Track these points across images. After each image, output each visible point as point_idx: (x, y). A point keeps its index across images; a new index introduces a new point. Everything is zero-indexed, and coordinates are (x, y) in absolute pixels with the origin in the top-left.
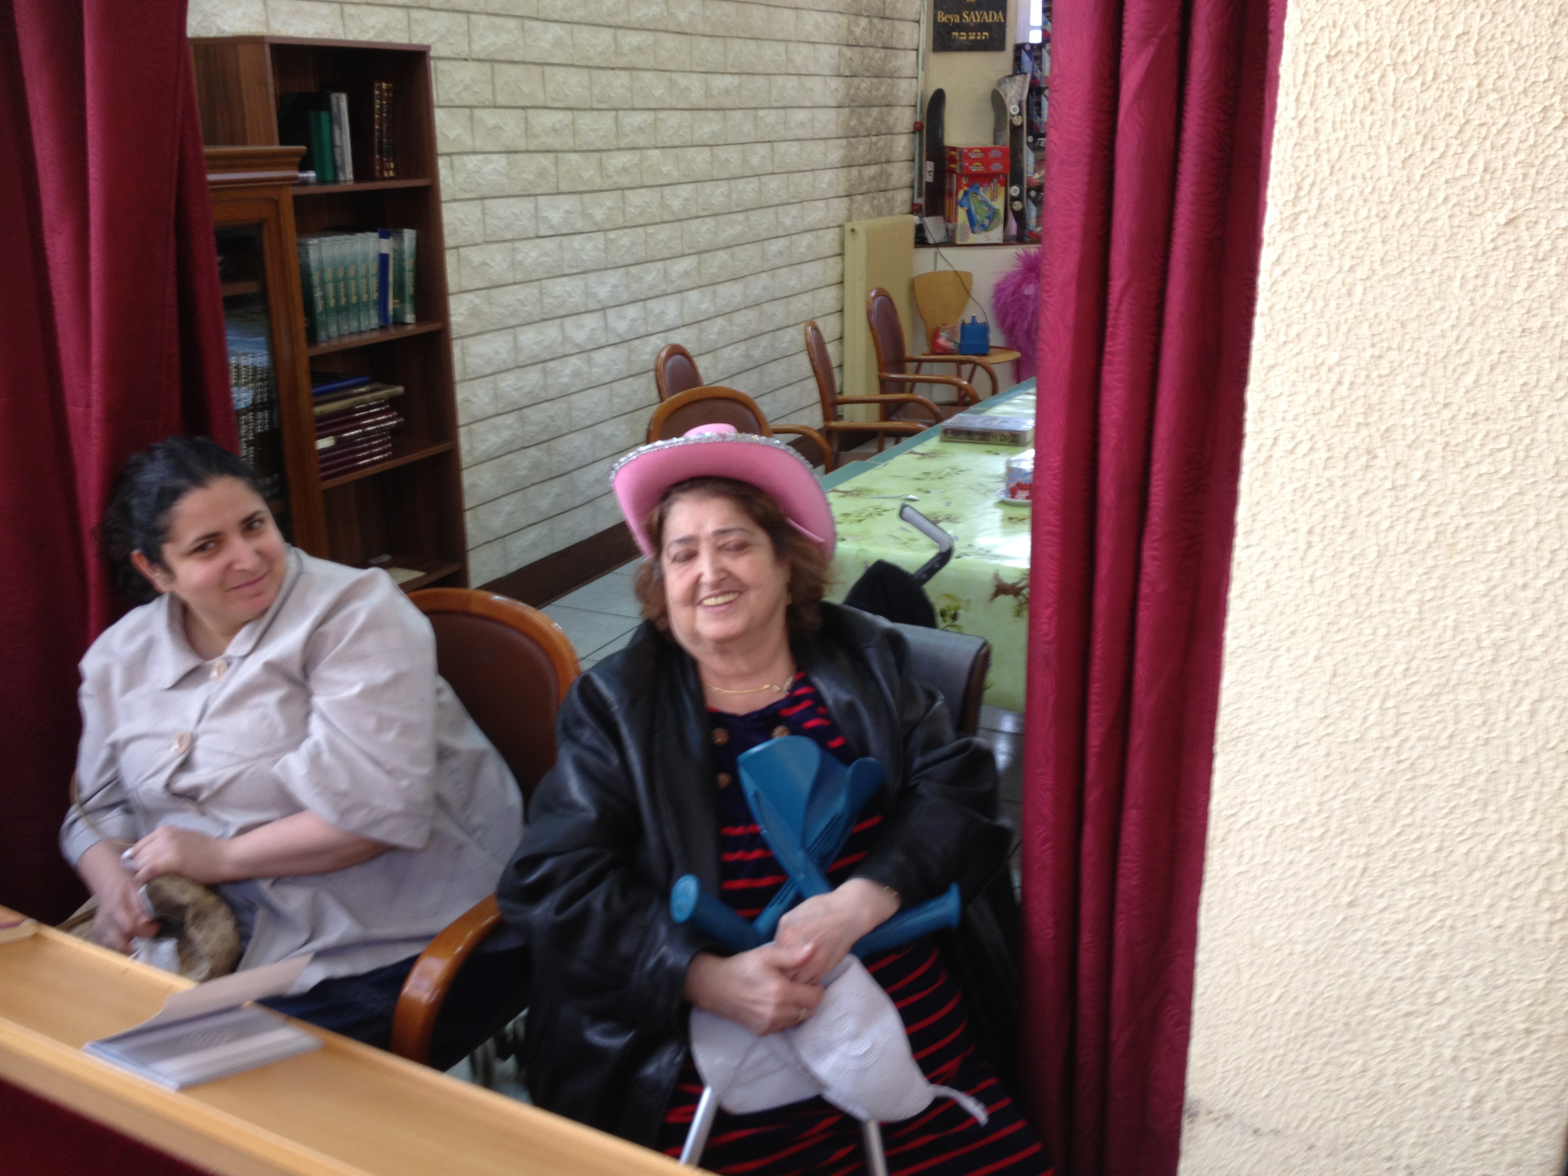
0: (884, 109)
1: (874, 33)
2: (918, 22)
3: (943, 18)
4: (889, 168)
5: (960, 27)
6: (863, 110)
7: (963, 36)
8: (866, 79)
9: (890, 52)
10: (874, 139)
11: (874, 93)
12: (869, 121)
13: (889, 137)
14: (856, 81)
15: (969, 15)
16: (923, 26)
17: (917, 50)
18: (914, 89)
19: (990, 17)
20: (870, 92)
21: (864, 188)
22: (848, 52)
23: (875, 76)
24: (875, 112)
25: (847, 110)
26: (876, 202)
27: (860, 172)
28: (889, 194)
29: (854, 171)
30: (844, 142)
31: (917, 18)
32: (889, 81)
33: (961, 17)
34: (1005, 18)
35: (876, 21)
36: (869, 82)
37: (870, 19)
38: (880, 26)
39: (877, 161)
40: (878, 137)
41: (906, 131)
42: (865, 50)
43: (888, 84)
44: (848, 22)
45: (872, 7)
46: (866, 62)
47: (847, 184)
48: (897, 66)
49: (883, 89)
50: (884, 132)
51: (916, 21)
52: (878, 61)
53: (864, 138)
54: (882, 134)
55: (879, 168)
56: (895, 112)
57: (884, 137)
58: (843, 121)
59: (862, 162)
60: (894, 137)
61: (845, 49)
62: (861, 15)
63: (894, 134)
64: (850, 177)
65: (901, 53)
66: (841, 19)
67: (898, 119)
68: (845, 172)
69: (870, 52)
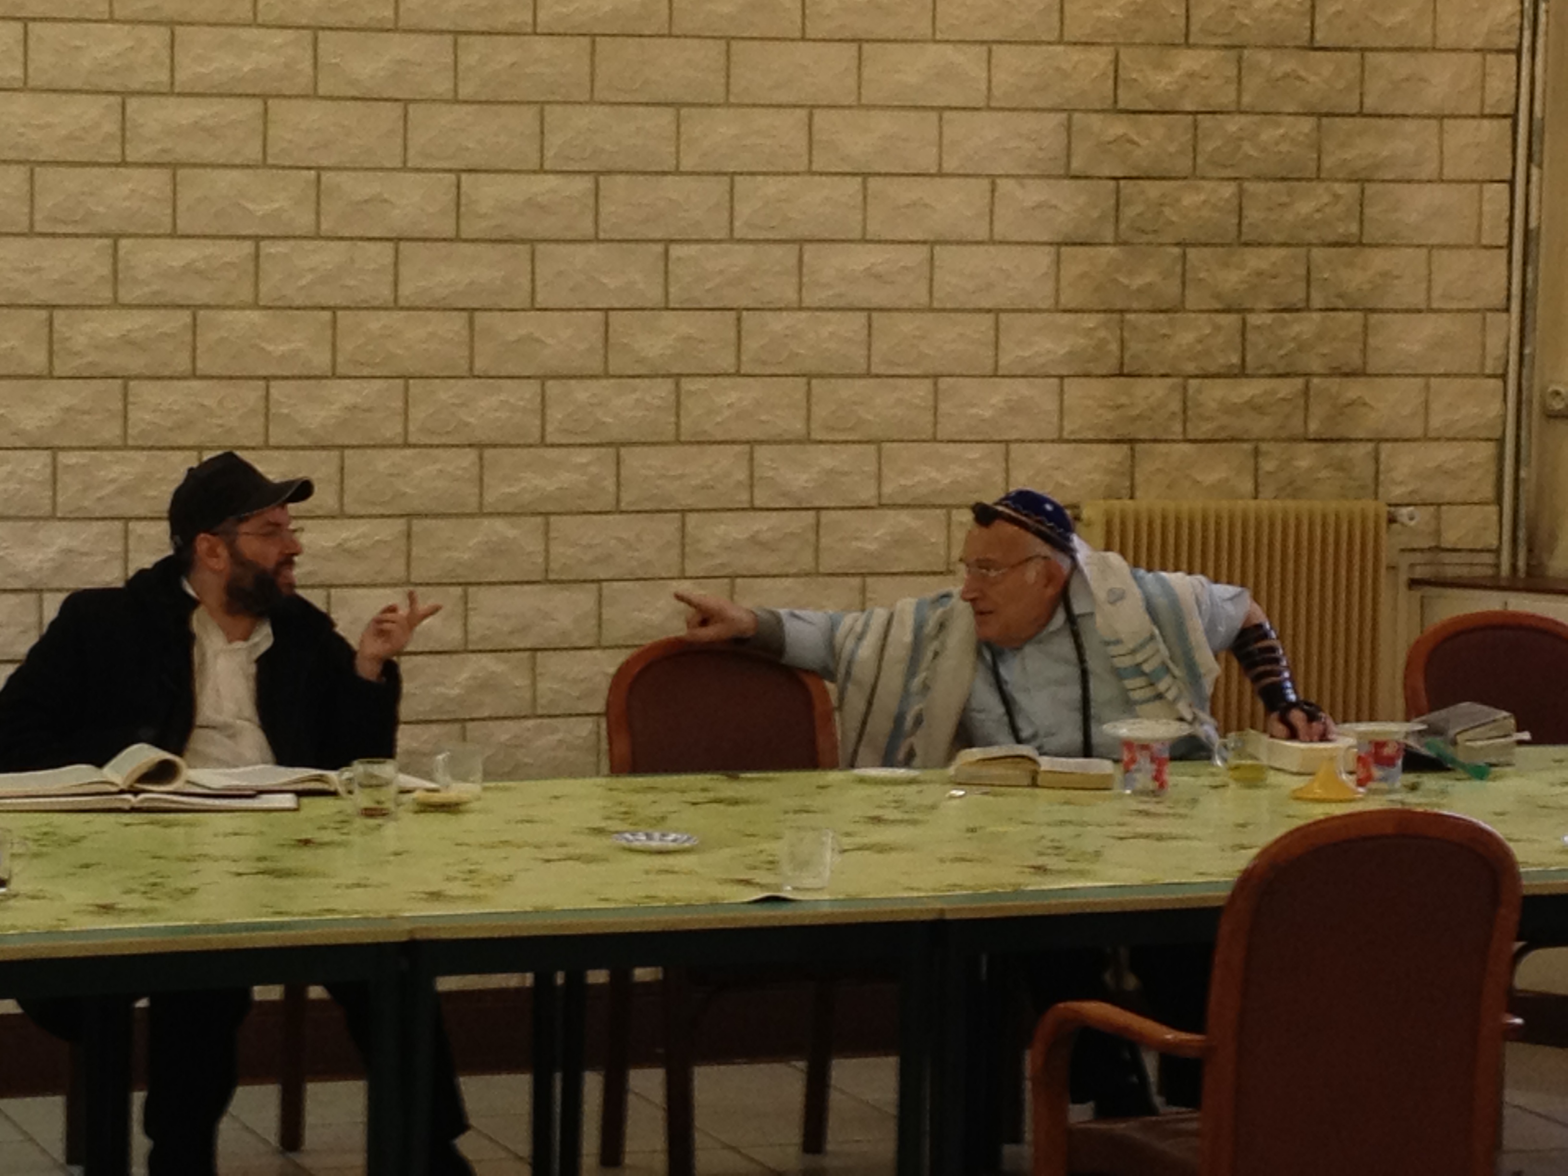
1: (1257, 82)
2: (1517, 51)
6: (1197, 254)
8: (1211, 185)
9: (1349, 123)
10: (1262, 319)
12: (1234, 280)
13: (1345, 316)
16: (1533, 64)
17: (1513, 117)
18: (1494, 208)
21: (1207, 429)
23: (1259, 178)
25: (1112, 251)
26: (1269, 465)
27: (1181, 389)
29: (1149, 392)
30: (1094, 321)
31: (1507, 42)
32: (1346, 189)
35: (1266, 58)
36: (1228, 190)
37: (1233, 54)
38: (1288, 64)
39: (1280, 370)
40: (1286, 316)
41: (1454, 305)
42: (1206, 122)
43: (1337, 197)
44: (1116, 61)
45: (1242, 25)
46: (1208, 146)
47: (1110, 416)
48: (1385, 153)
49: (1304, 207)
50: (1317, 301)
51: (1506, 51)
52: (1277, 144)
53: (1206, 315)
54: (1308, 309)
55: (1287, 388)
56: (1379, 260)
57: (1316, 316)
58: (1084, 275)
59: (1190, 367)
60: (1374, 318)
61: (1096, 120)
62: (1188, 45)
63: (1373, 311)
64: (1123, 400)
65: (1410, 126)
66: (1076, 55)
67: (1397, 277)
68: (1099, 388)
69: (1233, 125)
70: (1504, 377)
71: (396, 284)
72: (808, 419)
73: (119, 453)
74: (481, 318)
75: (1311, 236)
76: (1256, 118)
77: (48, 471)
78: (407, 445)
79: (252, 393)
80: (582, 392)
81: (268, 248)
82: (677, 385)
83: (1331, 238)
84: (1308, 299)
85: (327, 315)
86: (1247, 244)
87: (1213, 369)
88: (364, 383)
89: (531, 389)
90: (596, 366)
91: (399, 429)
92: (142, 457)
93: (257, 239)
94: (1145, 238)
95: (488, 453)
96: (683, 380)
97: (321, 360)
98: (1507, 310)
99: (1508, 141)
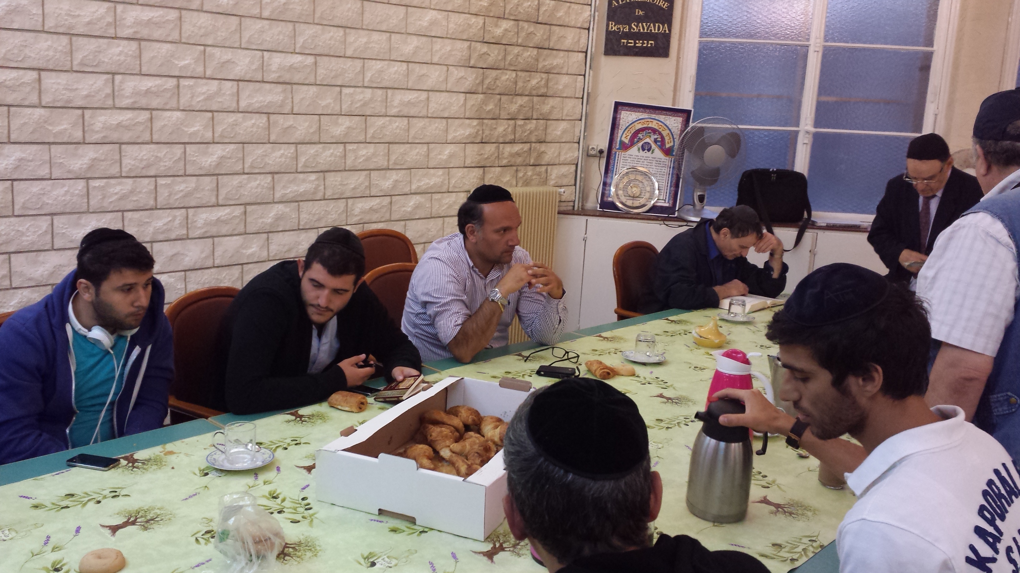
0: (535, 99)
1: (523, 34)
2: (589, 29)
3: (614, 27)
4: (543, 147)
5: (629, 35)
6: (504, 98)
7: (631, 43)
8: (509, 72)
9: (546, 52)
10: (520, 122)
11: (520, 84)
12: (514, 108)
13: (542, 122)
14: (494, 73)
15: (637, 27)
16: (593, 34)
17: (586, 52)
18: (580, 85)
19: (655, 28)
20: (516, 83)
21: (504, 162)
22: (485, 48)
23: (522, 71)
24: (521, 101)
25: (481, 96)
26: (520, 174)
27: (498, 148)
28: (544, 169)
29: (490, 149)
30: (475, 122)
31: (586, 26)
32: (544, 76)
33: (630, 28)
34: (670, 30)
35: (526, 25)
36: (514, 75)
37: (516, 22)
38: (532, 29)
39: (524, 141)
40: (526, 121)
41: (568, 118)
42: (509, 48)
43: (542, 78)
44: (484, 23)
45: (520, 12)
46: (509, 58)
47: (479, 158)
48: (555, 64)
49: (534, 82)
50: (535, 117)
51: (585, 29)
52: (528, 58)
53: (506, 121)
54: (532, 119)
55: (526, 147)
56: (551, 102)
57: (534, 121)
58: (473, 105)
59: (501, 140)
60: (549, 122)
61: (478, 45)
62: (504, 18)
63: (549, 120)
64: (482, 152)
65: (562, 54)
66: (473, 20)
67: (556, 108)
68: (476, 147)
69: (516, 50)
70: (579, 143)
71: (238, 101)
72: (388, 160)
73: (119, 180)
74: (272, 117)
75: (534, 92)
76: (522, 48)
77: (85, 190)
78: (244, 173)
79: (178, 150)
80: (312, 150)
81: (183, 82)
82: (345, 147)
83: (540, 94)
84: (532, 116)
85: (209, 115)
86: (517, 95)
87: (507, 141)
88: (226, 146)
89: (292, 148)
90: (316, 139)
91: (241, 167)
92: (130, 181)
93: (178, 77)
94: (490, 92)
95: (276, 176)
96: (347, 145)
97: (208, 135)
98: (581, 120)
99: (584, 61)
